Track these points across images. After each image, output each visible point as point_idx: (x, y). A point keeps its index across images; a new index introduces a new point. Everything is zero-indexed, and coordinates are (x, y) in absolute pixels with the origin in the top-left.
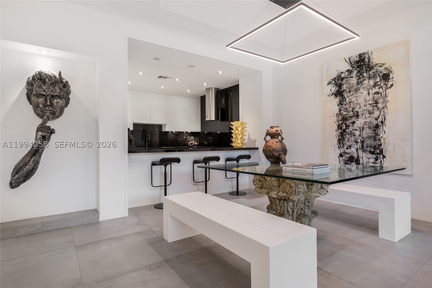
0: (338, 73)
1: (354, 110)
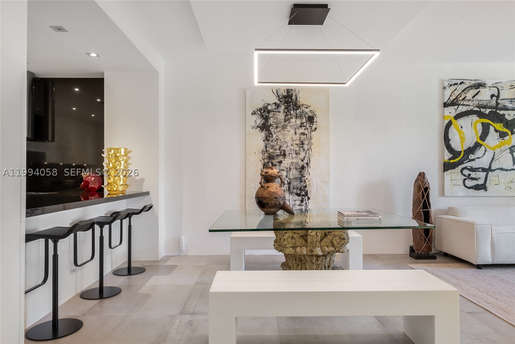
0: (265, 104)
1: (281, 149)
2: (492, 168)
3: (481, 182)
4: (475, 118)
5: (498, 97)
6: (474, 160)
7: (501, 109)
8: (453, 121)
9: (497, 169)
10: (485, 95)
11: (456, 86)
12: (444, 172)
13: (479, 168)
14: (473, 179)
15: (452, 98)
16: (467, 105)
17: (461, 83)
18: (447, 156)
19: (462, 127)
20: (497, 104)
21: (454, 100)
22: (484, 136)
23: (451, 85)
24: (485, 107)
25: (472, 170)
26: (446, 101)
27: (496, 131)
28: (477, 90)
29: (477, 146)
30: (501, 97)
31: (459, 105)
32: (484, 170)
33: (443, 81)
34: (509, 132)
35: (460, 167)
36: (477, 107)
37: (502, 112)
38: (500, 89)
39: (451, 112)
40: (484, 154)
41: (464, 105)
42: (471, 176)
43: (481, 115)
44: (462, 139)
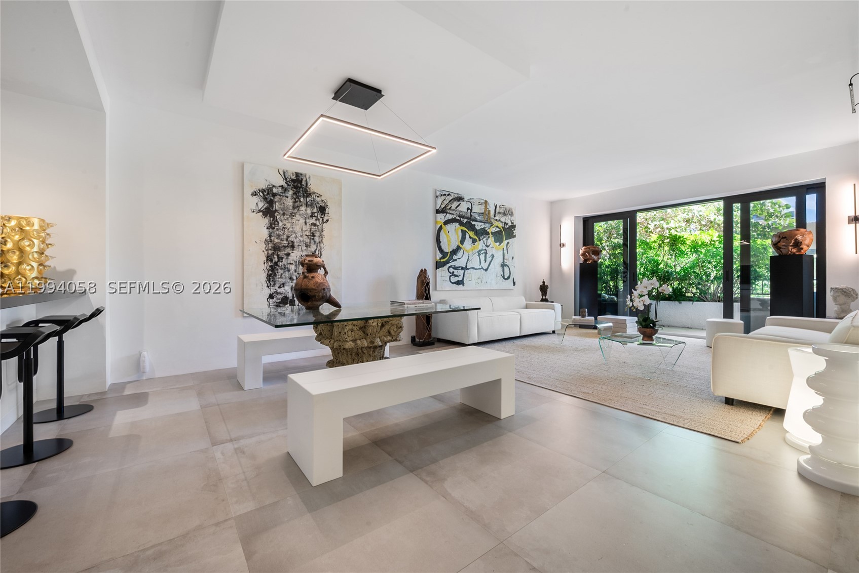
0: (268, 185)
1: (289, 239)
2: (468, 267)
3: (460, 278)
4: (457, 225)
5: (471, 210)
6: (456, 260)
7: (473, 220)
8: (443, 226)
9: (470, 268)
10: (463, 207)
11: (445, 196)
12: (436, 269)
13: (459, 267)
14: (456, 276)
15: (443, 206)
16: (452, 214)
17: (449, 195)
18: (439, 255)
19: (449, 232)
20: (471, 215)
21: (444, 208)
22: (462, 241)
23: (442, 195)
24: (464, 217)
25: (456, 268)
26: (438, 208)
27: (470, 237)
28: (459, 203)
29: (458, 248)
30: (473, 211)
31: (447, 213)
32: (462, 268)
33: (436, 191)
34: (478, 239)
35: (448, 265)
36: (459, 216)
37: (473, 223)
38: (473, 204)
39: (441, 218)
40: (463, 256)
41: (450, 213)
42: (455, 273)
43: (461, 224)
44: (449, 241)
